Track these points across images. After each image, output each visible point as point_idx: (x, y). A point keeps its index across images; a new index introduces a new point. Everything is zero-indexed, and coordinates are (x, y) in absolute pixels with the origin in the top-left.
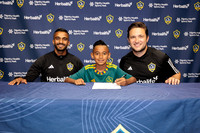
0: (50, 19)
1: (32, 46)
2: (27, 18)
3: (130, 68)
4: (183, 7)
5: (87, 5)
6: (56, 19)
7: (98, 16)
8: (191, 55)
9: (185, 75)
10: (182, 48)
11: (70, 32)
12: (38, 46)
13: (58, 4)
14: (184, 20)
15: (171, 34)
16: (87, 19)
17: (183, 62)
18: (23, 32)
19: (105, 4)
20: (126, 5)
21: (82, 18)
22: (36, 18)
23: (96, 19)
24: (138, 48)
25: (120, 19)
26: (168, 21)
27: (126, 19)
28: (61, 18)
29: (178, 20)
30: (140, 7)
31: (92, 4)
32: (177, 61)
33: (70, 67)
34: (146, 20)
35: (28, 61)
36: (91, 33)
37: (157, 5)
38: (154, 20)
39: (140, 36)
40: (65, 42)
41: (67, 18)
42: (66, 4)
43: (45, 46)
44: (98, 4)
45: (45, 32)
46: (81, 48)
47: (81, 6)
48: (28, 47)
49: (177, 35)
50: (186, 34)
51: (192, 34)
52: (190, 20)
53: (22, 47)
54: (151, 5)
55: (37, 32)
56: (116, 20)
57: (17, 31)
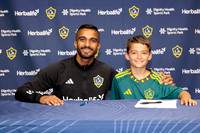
1: (25, 53)
2: (19, 14)
7: (117, 9)
12: (34, 53)
16: (102, 13)
18: (14, 33)
21: (95, 12)
22: (31, 13)
23: (114, 13)
25: (149, 11)
28: (65, 12)
34: (187, 12)
35: (22, 74)
41: (74, 12)
43: (43, 53)
45: (44, 33)
48: (20, 54)
53: (12, 55)
55: (32, 33)
56: (142, 13)
57: (5, 33)
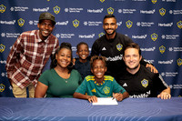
3: (125, 85)
4: (168, 25)
7: (91, 34)
8: (176, 68)
10: (167, 62)
14: (168, 37)
15: (157, 50)
17: (168, 74)
19: (98, 23)
24: (132, 66)
26: (154, 38)
29: (163, 37)
31: (86, 23)
32: (163, 74)
37: (144, 24)
38: (141, 37)
39: (134, 55)
44: (91, 23)
50: (171, 49)
51: (176, 49)
52: (174, 37)
54: (138, 24)
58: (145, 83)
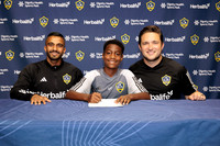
0: (44, 23)
1: (22, 55)
2: (16, 22)
4: (203, 7)
5: (87, 6)
6: (51, 22)
7: (100, 19)
8: (213, 64)
9: (205, 89)
10: (202, 57)
11: (67, 38)
12: (29, 55)
13: (53, 5)
14: (203, 23)
15: (188, 40)
16: (87, 22)
17: (202, 73)
18: (12, 38)
19: (109, 5)
20: (133, 6)
21: (81, 21)
22: (26, 22)
23: (97, 22)
25: (127, 22)
26: (184, 24)
27: (134, 22)
28: (56, 21)
29: (196, 23)
30: (151, 7)
31: (92, 5)
32: (195, 72)
33: (67, 79)
34: (158, 23)
35: (18, 72)
36: (92, 39)
37: (170, 6)
38: (167, 23)
39: (154, 42)
40: (60, 49)
41: (63, 21)
42: (62, 5)
43: (37, 55)
44: (100, 5)
45: (38, 39)
46: (80, 57)
47: (80, 7)
48: (17, 56)
49: (195, 41)
50: (206, 39)
51: (214, 39)
52: (211, 23)
53: (10, 56)
54: (163, 6)
55: (28, 39)
56: (121, 23)
57: (5, 38)
58: (166, 80)
